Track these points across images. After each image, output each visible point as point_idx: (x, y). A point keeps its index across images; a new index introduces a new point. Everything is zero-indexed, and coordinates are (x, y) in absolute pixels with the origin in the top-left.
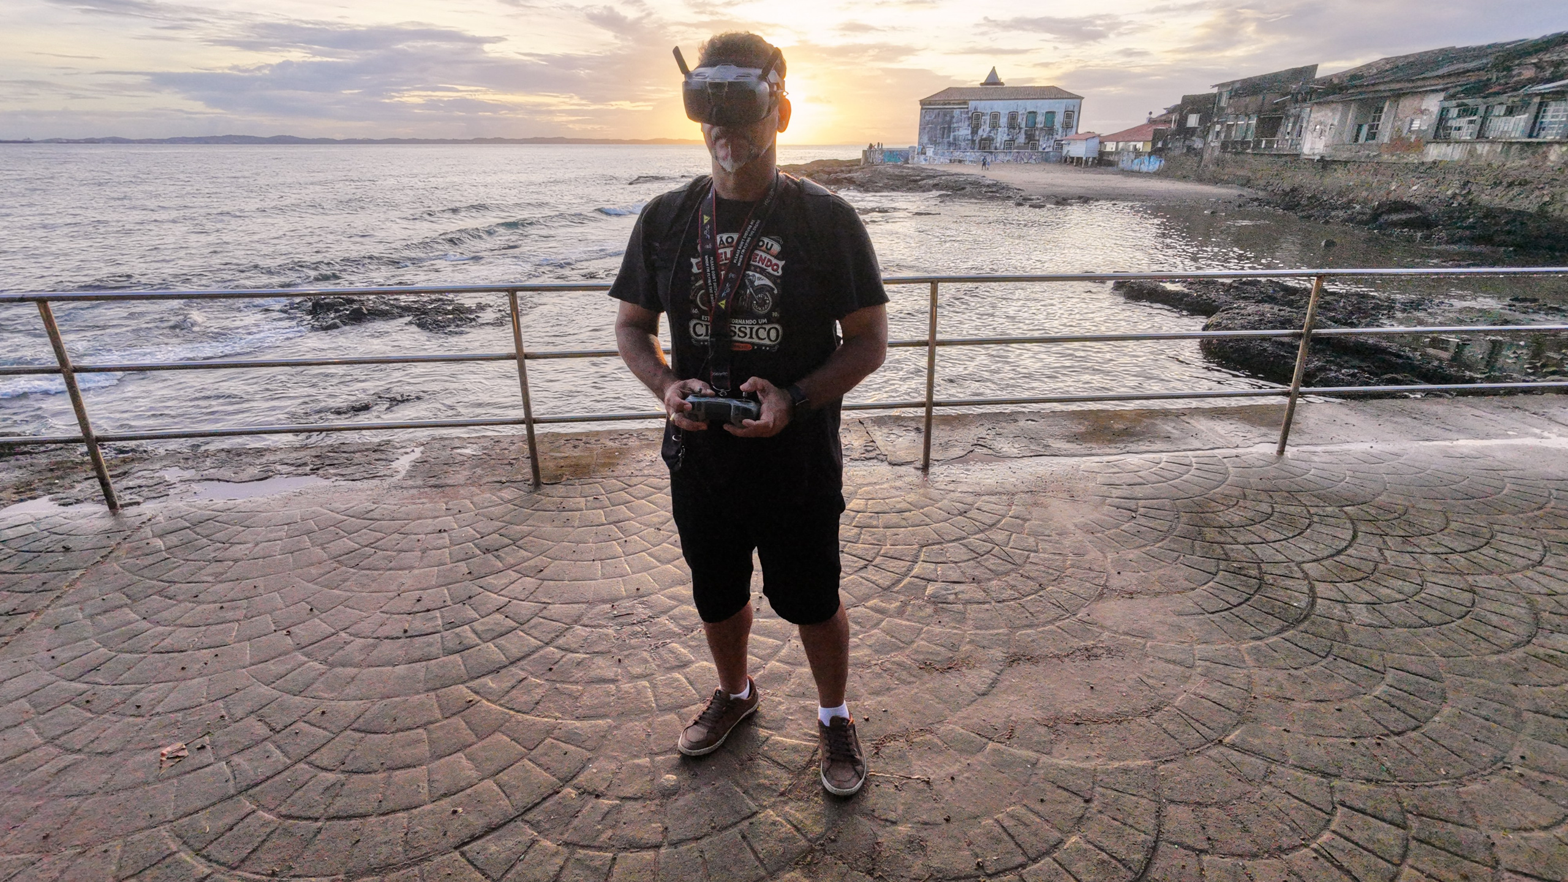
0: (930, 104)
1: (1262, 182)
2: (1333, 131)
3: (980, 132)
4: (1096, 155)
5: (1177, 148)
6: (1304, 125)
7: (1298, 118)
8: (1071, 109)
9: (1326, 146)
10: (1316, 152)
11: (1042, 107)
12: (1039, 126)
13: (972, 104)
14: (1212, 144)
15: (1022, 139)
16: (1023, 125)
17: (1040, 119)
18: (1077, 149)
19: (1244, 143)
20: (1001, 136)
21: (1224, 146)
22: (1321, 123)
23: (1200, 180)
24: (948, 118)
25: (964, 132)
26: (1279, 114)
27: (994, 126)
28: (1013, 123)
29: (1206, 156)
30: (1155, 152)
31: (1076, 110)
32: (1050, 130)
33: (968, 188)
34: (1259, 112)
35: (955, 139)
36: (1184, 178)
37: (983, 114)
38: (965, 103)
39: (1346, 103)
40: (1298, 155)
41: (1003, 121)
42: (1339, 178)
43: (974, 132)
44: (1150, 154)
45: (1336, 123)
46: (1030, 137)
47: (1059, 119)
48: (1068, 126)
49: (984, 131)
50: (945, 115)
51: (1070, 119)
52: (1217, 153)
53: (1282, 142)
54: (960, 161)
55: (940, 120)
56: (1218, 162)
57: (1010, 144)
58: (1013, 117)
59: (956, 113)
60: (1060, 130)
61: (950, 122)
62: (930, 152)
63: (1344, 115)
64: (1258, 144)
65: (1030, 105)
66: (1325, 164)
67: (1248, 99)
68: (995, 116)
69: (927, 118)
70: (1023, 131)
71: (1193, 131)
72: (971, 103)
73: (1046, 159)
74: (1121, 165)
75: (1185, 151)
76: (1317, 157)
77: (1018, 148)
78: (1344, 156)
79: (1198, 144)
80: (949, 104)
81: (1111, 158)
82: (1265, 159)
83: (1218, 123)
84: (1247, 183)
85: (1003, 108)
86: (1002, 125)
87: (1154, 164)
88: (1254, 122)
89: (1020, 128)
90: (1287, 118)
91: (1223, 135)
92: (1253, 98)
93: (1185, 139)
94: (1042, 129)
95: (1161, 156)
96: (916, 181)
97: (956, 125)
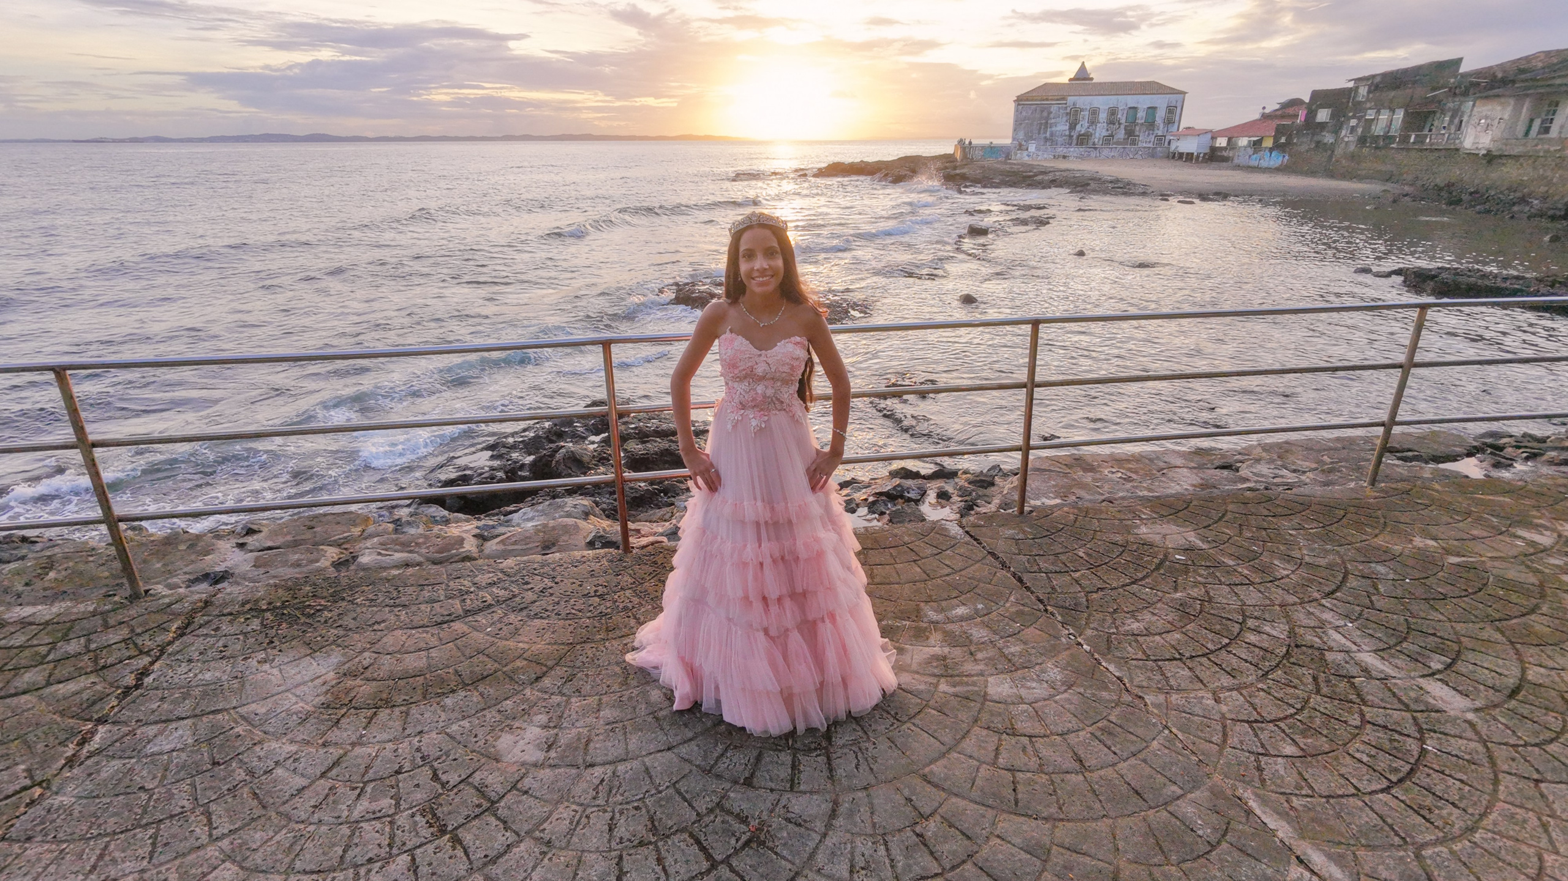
0: (1027, 100)
1: (1410, 178)
2: (1503, 125)
3: (1078, 127)
4: (1207, 151)
5: (1304, 144)
6: (1465, 119)
7: (1456, 112)
8: (1174, 104)
9: (1493, 140)
10: (1480, 146)
11: (1143, 102)
12: (1139, 121)
13: (1071, 100)
14: (1346, 139)
15: (1121, 134)
16: (1123, 121)
17: (1141, 114)
18: (1188, 146)
19: (1388, 138)
20: (1100, 131)
21: (1362, 141)
22: (1486, 117)
23: (1331, 175)
24: (1045, 114)
25: (1061, 127)
26: (1433, 107)
27: (1093, 122)
28: (1112, 121)
29: (1339, 152)
30: (1277, 147)
31: (1179, 105)
32: (1151, 125)
33: (1093, 185)
34: (1406, 107)
35: (1052, 134)
36: (1312, 173)
37: (1082, 110)
38: (1063, 99)
39: (1520, 98)
40: (1457, 150)
41: (1103, 116)
42: (1510, 173)
43: (1072, 127)
44: (1271, 150)
45: (1506, 117)
46: (1130, 133)
47: (1161, 114)
48: (1169, 121)
49: (1081, 128)
50: (1042, 111)
51: (1173, 114)
52: (1352, 148)
53: (1438, 135)
54: (1064, 157)
55: (1037, 116)
56: (1352, 157)
57: (1108, 140)
58: (1113, 112)
59: (1054, 109)
60: (1161, 126)
61: (1048, 118)
62: (1032, 148)
63: (1517, 111)
64: (1405, 139)
65: (1131, 101)
66: (1490, 158)
67: (1392, 94)
68: (1094, 112)
69: (1024, 114)
70: (1122, 127)
71: (1322, 126)
72: (1069, 98)
73: (1152, 155)
74: (1236, 161)
75: (1313, 146)
76: (1484, 152)
77: (1118, 143)
78: (1516, 151)
79: (1329, 138)
80: (1047, 100)
81: (1225, 154)
82: (1413, 154)
83: (1354, 117)
84: (1389, 178)
85: (1103, 103)
86: (1101, 120)
87: (1276, 160)
88: (1400, 115)
89: (1120, 124)
90: (1443, 113)
91: (1360, 130)
92: (1399, 93)
93: (1313, 135)
94: (1142, 124)
95: (1284, 152)
96: (1030, 177)
97: (1053, 121)
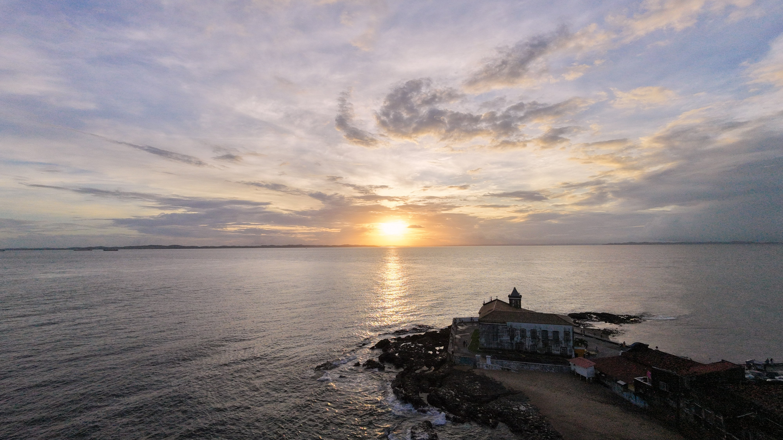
0: (484, 322)
3: (515, 339)
4: (594, 376)
5: (656, 400)
8: (568, 330)
11: (550, 328)
12: (550, 338)
13: (509, 324)
14: (685, 411)
15: (541, 345)
16: (540, 337)
17: (550, 334)
18: (582, 372)
20: (528, 342)
21: (698, 420)
24: (496, 330)
25: (506, 338)
27: (523, 337)
28: (534, 336)
29: (682, 416)
30: (639, 394)
31: (571, 331)
32: (557, 341)
35: (501, 341)
37: (516, 330)
38: (504, 323)
41: (528, 334)
43: (512, 338)
44: (635, 394)
46: (546, 344)
47: (561, 336)
48: (567, 340)
49: (517, 339)
50: (494, 328)
51: (568, 336)
52: (691, 420)
54: (508, 370)
55: (491, 331)
57: (534, 347)
58: (533, 332)
59: (500, 328)
60: (563, 342)
61: (497, 332)
65: (543, 327)
68: (523, 331)
69: (484, 329)
70: (541, 341)
75: (663, 405)
77: (540, 350)
80: (495, 322)
85: (528, 326)
86: (528, 336)
87: (641, 402)
88: (721, 419)
89: (539, 339)
93: (661, 396)
94: (552, 340)
95: (644, 399)
97: (500, 334)
